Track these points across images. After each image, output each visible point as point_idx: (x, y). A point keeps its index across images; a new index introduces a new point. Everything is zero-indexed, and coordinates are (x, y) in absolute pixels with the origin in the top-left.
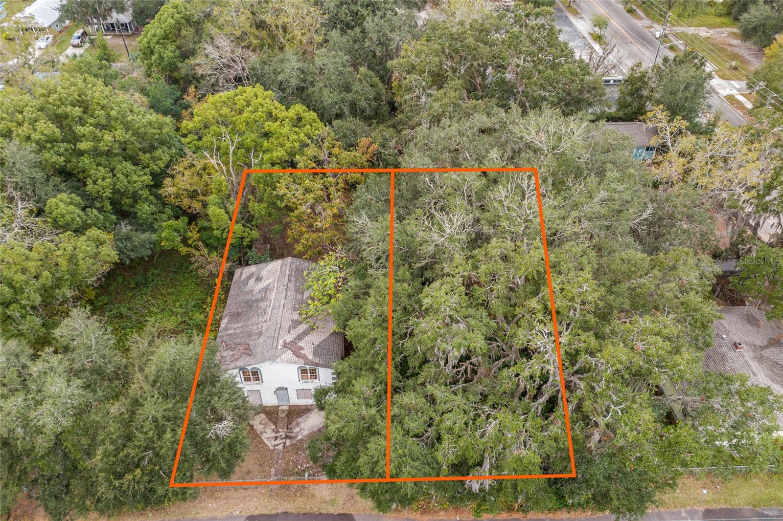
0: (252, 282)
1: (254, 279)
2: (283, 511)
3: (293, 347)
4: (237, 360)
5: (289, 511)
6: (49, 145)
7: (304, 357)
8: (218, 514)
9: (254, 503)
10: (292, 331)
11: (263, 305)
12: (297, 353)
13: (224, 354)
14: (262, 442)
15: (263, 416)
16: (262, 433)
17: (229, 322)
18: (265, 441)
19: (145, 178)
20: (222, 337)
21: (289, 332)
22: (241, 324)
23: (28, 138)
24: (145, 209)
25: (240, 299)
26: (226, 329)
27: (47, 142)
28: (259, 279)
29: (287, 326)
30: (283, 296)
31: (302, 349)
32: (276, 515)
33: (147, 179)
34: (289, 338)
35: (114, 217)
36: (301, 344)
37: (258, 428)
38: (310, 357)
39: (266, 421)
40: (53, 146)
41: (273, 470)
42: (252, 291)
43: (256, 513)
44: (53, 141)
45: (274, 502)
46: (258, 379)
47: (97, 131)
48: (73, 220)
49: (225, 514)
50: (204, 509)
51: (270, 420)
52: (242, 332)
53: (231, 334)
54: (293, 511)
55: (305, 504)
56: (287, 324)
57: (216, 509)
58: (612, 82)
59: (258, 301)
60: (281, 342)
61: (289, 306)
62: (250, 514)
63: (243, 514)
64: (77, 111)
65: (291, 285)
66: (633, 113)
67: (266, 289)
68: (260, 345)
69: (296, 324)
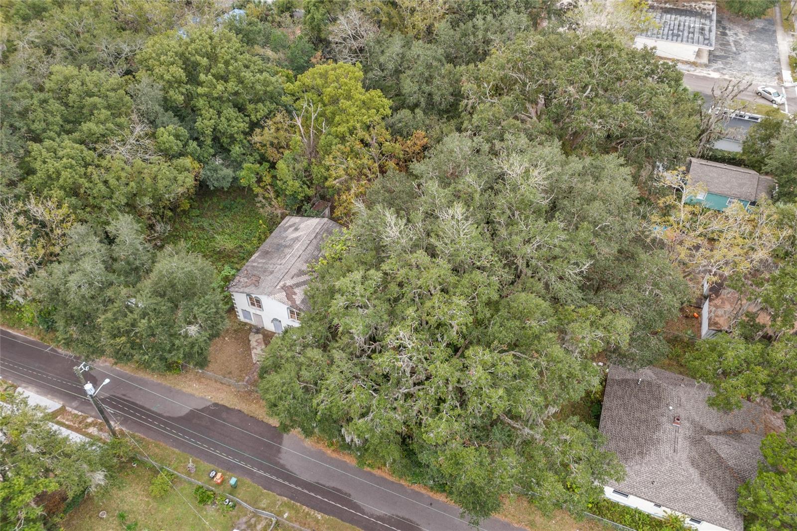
0: (291, 230)
1: (293, 228)
2: (239, 408)
3: (289, 292)
4: (246, 287)
5: (242, 410)
6: (176, 85)
7: (293, 301)
8: (197, 394)
9: (223, 395)
10: (295, 278)
11: (287, 250)
12: (289, 297)
13: (242, 280)
14: (250, 355)
15: (261, 336)
16: (253, 348)
17: (258, 257)
18: (253, 355)
19: (242, 125)
20: (248, 266)
21: (292, 278)
22: (264, 261)
23: (162, 77)
24: (236, 149)
25: (276, 241)
26: (254, 261)
27: (176, 82)
28: (296, 229)
29: (293, 273)
30: (304, 249)
31: (295, 294)
32: (233, 410)
33: (244, 126)
34: (289, 283)
35: (212, 151)
36: (296, 290)
37: (253, 343)
38: (298, 302)
39: (261, 341)
40: (180, 86)
41: (247, 378)
42: (287, 237)
43: (221, 403)
44: (180, 82)
45: (236, 400)
46: (260, 306)
47: (214, 81)
48: (171, 148)
49: (201, 395)
50: (190, 386)
51: (264, 341)
52: (262, 267)
53: (254, 266)
54: (246, 412)
55: (256, 410)
56: (294, 271)
57: (196, 389)
58: (746, 118)
59: (286, 246)
60: (281, 284)
61: (304, 257)
62: (217, 402)
63: (212, 400)
64: (205, 61)
65: (315, 242)
66: (757, 161)
67: (296, 239)
68: (267, 281)
69: (301, 273)
